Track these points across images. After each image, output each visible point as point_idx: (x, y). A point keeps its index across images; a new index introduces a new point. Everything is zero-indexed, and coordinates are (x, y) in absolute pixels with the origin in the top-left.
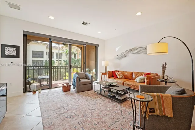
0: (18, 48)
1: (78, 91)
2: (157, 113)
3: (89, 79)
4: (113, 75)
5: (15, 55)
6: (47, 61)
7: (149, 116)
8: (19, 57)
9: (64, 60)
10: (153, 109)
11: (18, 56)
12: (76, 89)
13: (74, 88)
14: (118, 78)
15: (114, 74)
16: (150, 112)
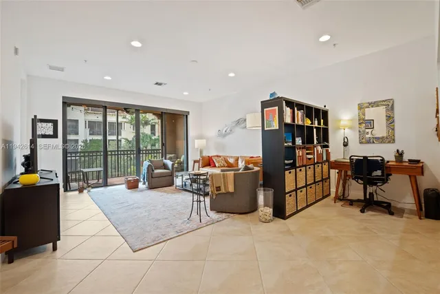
0: (55, 123)
1: (151, 187)
2: (223, 190)
3: (168, 169)
4: (209, 162)
5: (51, 133)
6: (86, 140)
7: (216, 195)
8: (57, 137)
9: (126, 139)
10: (220, 187)
11: (55, 136)
12: (147, 183)
13: (144, 183)
14: (215, 166)
15: (211, 161)
16: (217, 191)
